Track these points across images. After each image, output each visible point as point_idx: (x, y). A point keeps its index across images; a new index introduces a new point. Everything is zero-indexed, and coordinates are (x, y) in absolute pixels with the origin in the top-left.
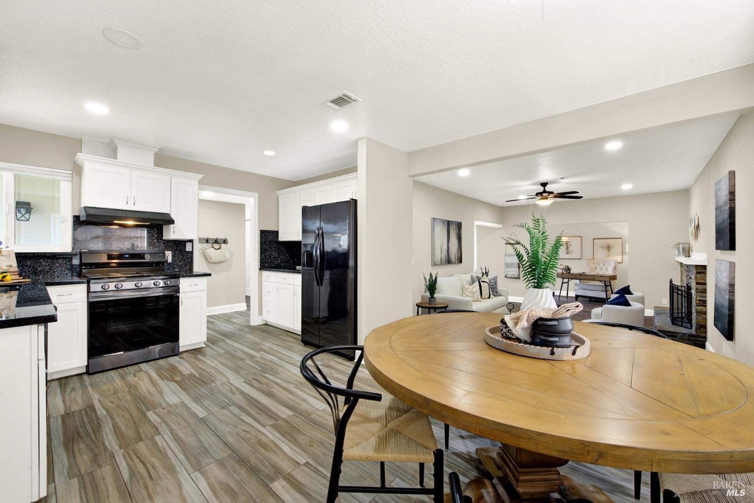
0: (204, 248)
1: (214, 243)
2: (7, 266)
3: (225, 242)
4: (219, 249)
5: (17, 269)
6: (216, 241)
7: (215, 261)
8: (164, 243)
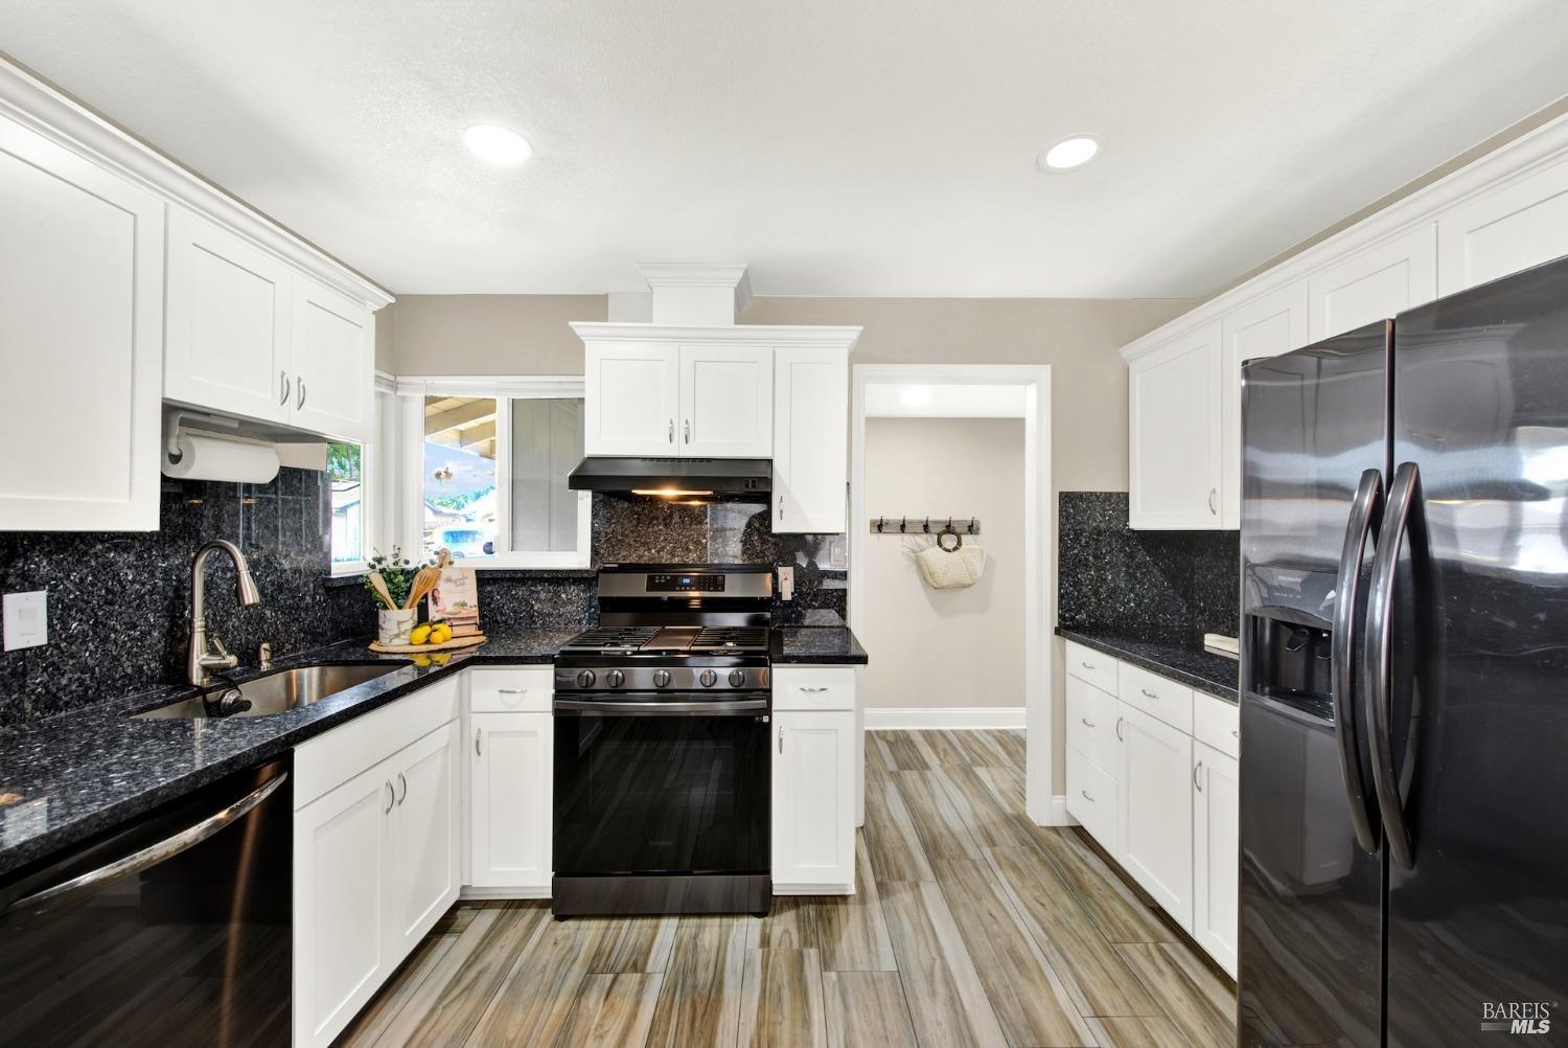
0: (919, 545)
1: (944, 533)
2: (455, 604)
3: (972, 529)
4: (955, 549)
5: (475, 612)
6: (949, 529)
7: (944, 584)
8: (775, 544)
